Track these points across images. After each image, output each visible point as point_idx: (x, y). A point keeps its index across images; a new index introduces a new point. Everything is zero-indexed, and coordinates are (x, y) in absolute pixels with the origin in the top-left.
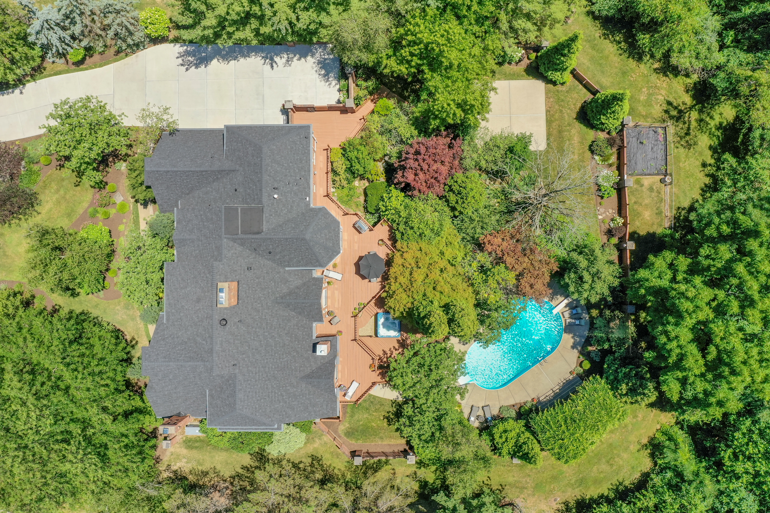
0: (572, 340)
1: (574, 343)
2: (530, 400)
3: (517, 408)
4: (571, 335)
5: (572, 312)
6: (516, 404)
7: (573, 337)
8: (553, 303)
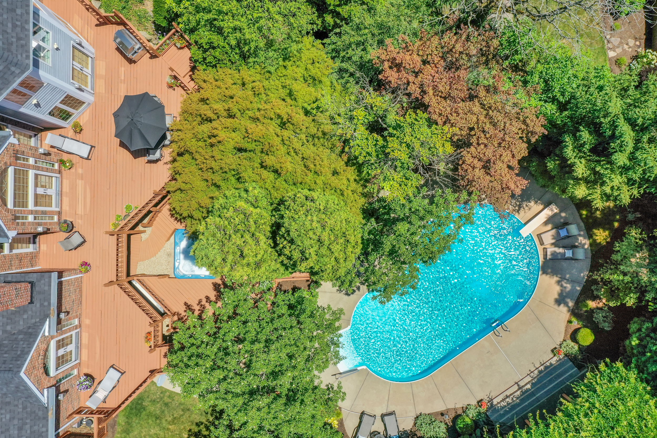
0: (557, 289)
1: (560, 294)
2: (474, 402)
3: (448, 419)
4: (556, 279)
5: (558, 234)
6: (448, 410)
7: (558, 282)
8: (521, 217)
